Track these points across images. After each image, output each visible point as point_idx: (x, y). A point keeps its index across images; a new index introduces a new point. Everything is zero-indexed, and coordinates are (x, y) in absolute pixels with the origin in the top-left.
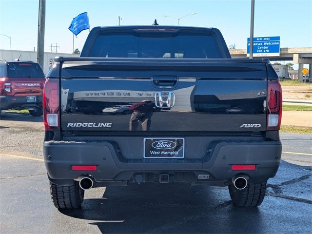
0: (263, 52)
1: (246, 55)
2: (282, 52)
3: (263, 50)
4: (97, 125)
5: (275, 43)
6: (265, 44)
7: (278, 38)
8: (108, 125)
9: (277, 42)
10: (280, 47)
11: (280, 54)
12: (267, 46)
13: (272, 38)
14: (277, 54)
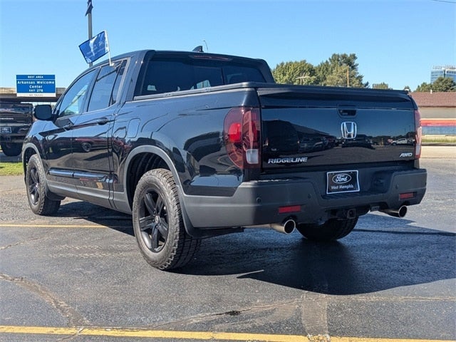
0: (36, 92)
1: (16, 94)
2: (59, 92)
3: (36, 89)
4: (295, 160)
5: (50, 82)
6: (38, 82)
7: (53, 77)
8: (303, 160)
9: (52, 81)
10: (56, 87)
11: (57, 95)
12: (40, 85)
13: (45, 77)
14: (54, 95)
